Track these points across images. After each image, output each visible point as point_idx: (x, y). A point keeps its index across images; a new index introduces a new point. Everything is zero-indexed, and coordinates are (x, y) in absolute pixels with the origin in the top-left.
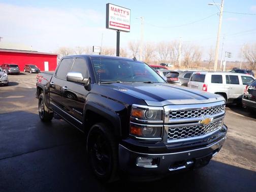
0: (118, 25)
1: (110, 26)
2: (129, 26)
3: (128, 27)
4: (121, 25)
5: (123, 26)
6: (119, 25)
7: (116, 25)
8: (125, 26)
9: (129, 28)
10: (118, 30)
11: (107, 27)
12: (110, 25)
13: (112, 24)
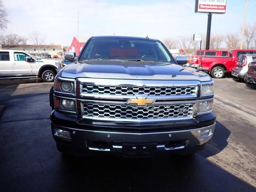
0: (209, 7)
1: (199, 10)
2: (225, 6)
3: (223, 7)
4: (214, 7)
5: (217, 7)
6: (211, 7)
7: (207, 7)
8: (219, 7)
9: (225, 9)
10: (210, 13)
11: (196, 11)
12: (200, 8)
13: (202, 6)
